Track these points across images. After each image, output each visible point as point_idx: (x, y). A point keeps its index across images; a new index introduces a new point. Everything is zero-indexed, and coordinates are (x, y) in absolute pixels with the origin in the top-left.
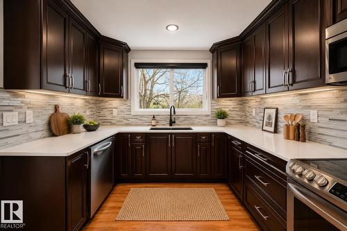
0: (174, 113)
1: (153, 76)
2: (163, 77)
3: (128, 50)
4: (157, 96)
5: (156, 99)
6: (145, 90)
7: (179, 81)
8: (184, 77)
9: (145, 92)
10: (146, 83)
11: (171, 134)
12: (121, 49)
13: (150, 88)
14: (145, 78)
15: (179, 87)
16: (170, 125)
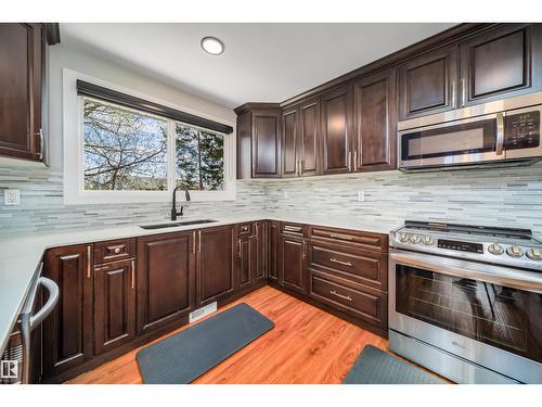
0: (187, 199)
11: (197, 230)
16: (174, 218)
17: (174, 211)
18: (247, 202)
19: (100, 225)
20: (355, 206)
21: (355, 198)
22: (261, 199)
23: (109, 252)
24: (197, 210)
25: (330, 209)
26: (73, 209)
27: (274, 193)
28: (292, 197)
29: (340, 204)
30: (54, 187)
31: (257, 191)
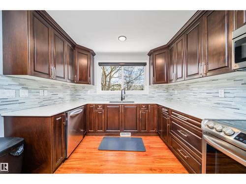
0: (125, 93)
1: (111, 73)
2: (117, 73)
3: (94, 54)
4: (113, 86)
5: (112, 87)
6: (106, 82)
7: (128, 76)
8: (131, 73)
9: (106, 83)
10: (106, 77)
11: (122, 104)
12: (89, 53)
13: (108, 80)
14: (105, 74)
15: (128, 79)
16: (122, 100)
17: (122, 98)
18: (155, 95)
19: (103, 100)
20: (216, 100)
21: (217, 95)
22: (165, 94)
23: (98, 107)
24: (131, 98)
25: (199, 102)
26: (98, 96)
27: (171, 91)
28: (180, 93)
29: (206, 98)
30: (94, 90)
31: (161, 91)
